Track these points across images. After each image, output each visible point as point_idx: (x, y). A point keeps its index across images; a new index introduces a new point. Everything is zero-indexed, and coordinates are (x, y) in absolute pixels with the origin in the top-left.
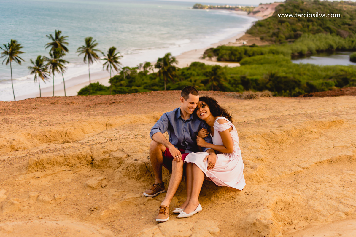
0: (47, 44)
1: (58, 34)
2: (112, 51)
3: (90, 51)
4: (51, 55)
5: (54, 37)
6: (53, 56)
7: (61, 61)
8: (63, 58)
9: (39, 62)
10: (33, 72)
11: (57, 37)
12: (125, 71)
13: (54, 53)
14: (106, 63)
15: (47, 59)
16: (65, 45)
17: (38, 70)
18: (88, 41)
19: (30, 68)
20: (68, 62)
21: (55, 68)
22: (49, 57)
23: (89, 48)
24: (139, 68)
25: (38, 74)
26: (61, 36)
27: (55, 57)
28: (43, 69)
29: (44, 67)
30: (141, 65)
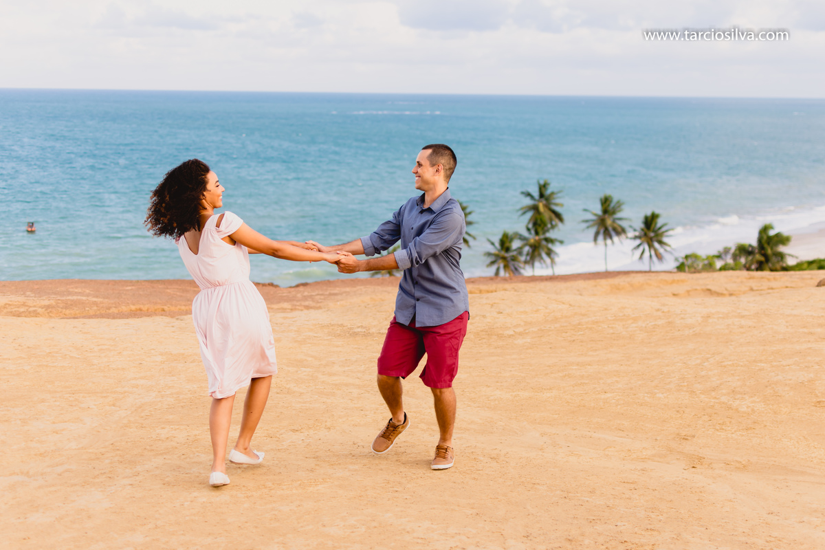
0: (522, 209)
1: (543, 189)
2: (650, 222)
3: (609, 222)
4: (528, 230)
5: (536, 194)
6: (533, 232)
7: (547, 240)
8: (551, 235)
9: (505, 243)
10: (493, 263)
11: (542, 195)
12: (689, 262)
13: (535, 224)
14: (639, 246)
15: (522, 238)
16: (557, 209)
17: (504, 258)
18: (606, 201)
19: (489, 254)
20: (561, 242)
21: (536, 253)
22: (525, 233)
23: (606, 216)
24: (724, 257)
25: (502, 265)
26: (548, 192)
27: (537, 233)
28: (513, 256)
29: (515, 253)
30: (726, 251)
